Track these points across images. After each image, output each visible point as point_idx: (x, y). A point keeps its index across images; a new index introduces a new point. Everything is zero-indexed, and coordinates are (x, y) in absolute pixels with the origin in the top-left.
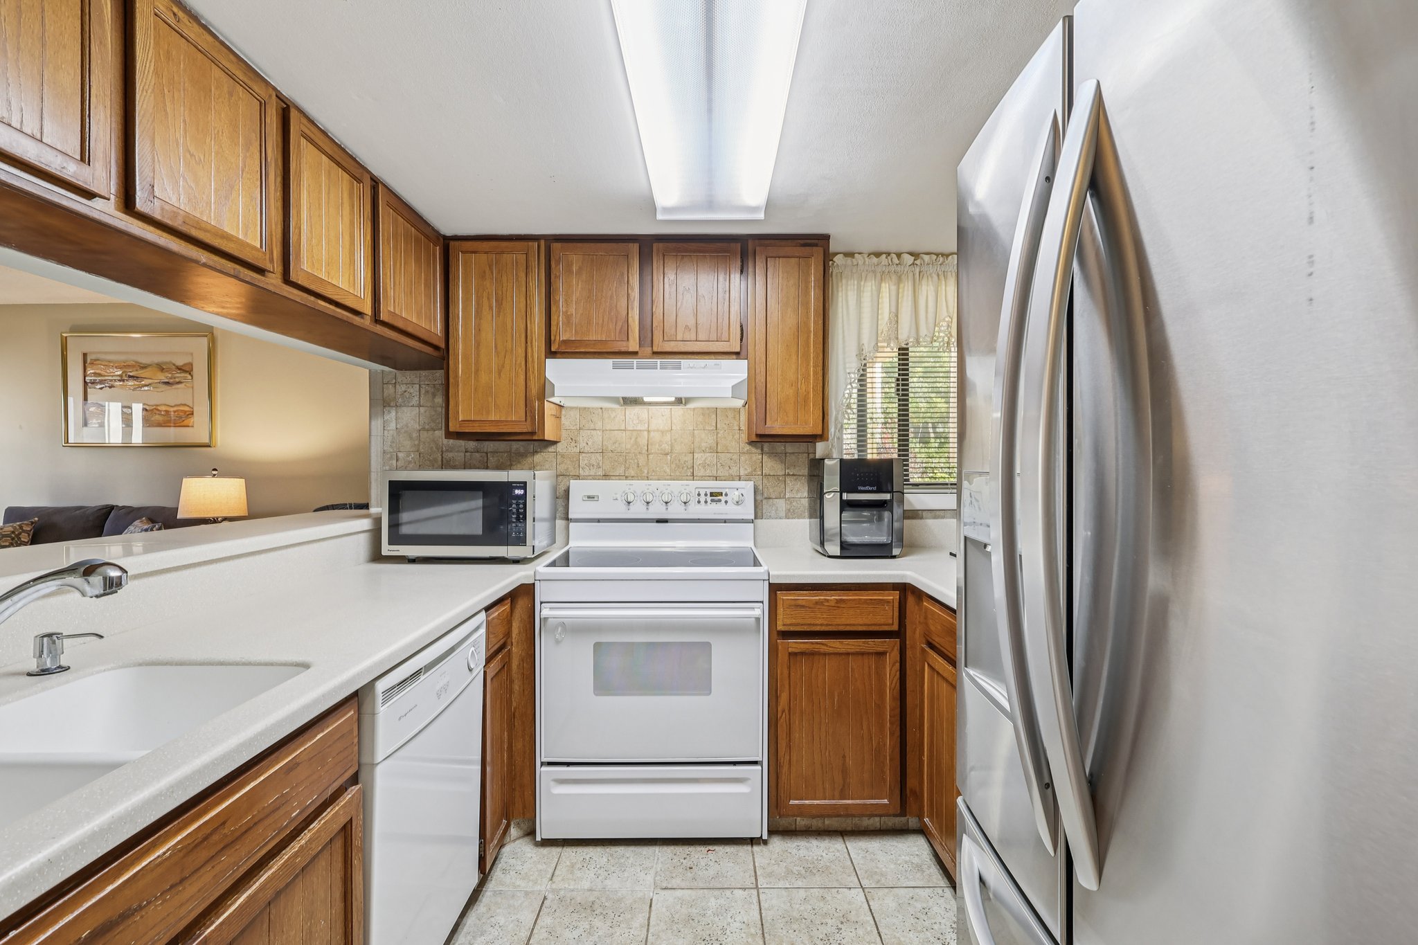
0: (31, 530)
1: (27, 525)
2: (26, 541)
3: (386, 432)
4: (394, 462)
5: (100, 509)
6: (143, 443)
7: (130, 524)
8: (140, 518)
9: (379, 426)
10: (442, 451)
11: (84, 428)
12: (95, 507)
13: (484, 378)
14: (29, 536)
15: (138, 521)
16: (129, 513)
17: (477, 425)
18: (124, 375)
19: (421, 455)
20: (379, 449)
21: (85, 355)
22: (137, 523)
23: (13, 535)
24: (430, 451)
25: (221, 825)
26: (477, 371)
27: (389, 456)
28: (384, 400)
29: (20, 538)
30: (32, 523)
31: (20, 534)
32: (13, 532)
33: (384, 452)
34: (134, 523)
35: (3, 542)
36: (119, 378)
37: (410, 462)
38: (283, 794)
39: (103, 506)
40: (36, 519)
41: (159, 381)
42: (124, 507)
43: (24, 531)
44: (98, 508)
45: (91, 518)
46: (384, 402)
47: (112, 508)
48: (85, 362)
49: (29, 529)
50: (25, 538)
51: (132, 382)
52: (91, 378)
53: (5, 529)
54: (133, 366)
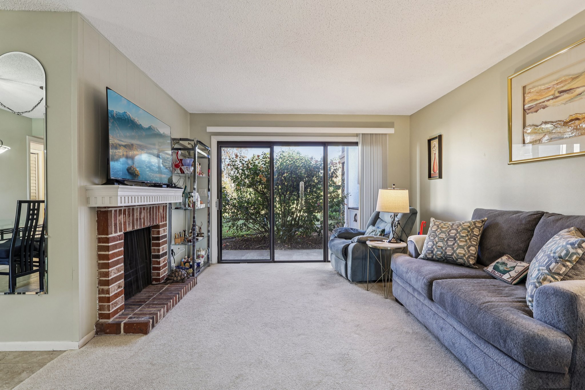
0: (481, 227)
1: (479, 222)
2: (477, 234)
5: (532, 215)
6: (580, 152)
7: (556, 233)
8: (568, 227)
12: (528, 213)
14: (480, 230)
15: (566, 230)
16: (558, 220)
18: (556, 93)
21: (524, 88)
22: (563, 232)
23: (469, 229)
29: (473, 232)
30: (483, 221)
31: (473, 229)
32: (469, 227)
34: (561, 232)
35: (463, 233)
36: (551, 97)
39: (535, 212)
40: (486, 218)
42: (553, 214)
43: (476, 227)
44: (530, 214)
45: (523, 222)
47: (542, 214)
48: (524, 93)
49: (480, 226)
50: (476, 232)
51: (566, 96)
52: (529, 105)
53: (465, 224)
54: (565, 81)
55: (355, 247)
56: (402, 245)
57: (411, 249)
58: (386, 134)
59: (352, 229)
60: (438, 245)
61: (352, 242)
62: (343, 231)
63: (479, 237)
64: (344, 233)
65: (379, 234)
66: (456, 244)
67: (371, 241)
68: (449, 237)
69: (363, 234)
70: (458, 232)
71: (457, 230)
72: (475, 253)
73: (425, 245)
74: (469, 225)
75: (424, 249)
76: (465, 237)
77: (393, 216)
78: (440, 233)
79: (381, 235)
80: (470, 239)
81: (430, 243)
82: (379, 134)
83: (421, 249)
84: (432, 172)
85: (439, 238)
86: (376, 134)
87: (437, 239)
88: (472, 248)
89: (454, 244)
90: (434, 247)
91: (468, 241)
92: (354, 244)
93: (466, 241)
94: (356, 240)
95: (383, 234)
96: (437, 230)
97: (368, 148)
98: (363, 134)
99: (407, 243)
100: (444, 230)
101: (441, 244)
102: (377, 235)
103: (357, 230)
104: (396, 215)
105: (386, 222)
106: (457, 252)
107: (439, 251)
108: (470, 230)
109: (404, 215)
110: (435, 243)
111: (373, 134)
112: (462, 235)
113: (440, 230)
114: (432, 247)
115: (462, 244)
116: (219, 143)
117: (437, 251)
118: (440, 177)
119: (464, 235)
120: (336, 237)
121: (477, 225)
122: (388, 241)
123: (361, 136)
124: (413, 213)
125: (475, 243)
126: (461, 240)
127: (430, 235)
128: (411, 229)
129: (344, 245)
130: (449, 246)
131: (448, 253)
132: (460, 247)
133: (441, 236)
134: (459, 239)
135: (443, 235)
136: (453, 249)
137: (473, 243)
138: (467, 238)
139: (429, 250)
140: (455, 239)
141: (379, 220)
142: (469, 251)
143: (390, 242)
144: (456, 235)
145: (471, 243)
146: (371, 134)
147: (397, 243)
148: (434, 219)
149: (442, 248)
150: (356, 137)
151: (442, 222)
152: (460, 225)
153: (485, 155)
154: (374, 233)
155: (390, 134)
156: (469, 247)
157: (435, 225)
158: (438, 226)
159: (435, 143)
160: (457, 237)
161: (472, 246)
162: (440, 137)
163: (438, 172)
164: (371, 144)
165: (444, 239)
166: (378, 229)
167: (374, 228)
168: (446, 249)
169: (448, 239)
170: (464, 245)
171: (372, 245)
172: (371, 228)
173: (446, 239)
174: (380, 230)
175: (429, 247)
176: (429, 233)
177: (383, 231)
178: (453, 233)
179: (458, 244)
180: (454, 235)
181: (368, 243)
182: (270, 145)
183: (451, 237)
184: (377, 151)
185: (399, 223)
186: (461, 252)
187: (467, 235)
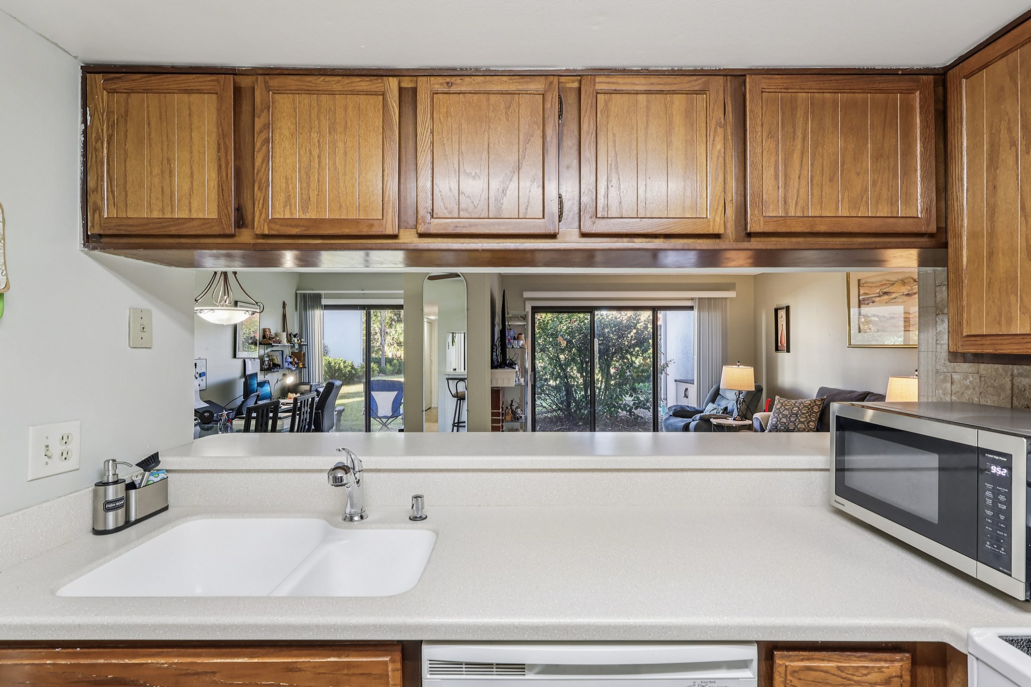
0: (821, 404)
1: (819, 401)
2: (817, 411)
3: (939, 346)
4: (949, 385)
5: (860, 395)
9: (930, 340)
10: (1012, 375)
11: (859, 334)
13: (1002, 263)
14: (819, 408)
17: (988, 342)
18: (881, 292)
19: (982, 379)
20: (930, 368)
21: (859, 281)
24: (994, 374)
25: (212, 672)
26: (991, 254)
27: (942, 377)
28: (936, 307)
29: (813, 409)
30: (822, 400)
31: (813, 406)
32: (810, 405)
33: (937, 372)
35: (804, 410)
36: (878, 295)
37: (967, 387)
38: (279, 684)
39: (862, 392)
40: (825, 397)
41: (902, 294)
43: (816, 405)
46: (937, 309)
47: (868, 394)
48: (859, 286)
49: (819, 404)
50: (816, 409)
51: (886, 297)
52: (863, 297)
53: (807, 402)
54: (886, 284)
55: (697, 425)
56: (748, 422)
57: (756, 425)
58: (726, 299)
59: (688, 406)
60: (781, 421)
61: (693, 421)
62: (679, 409)
63: (818, 414)
64: (679, 411)
65: (721, 412)
66: (797, 420)
67: (714, 418)
68: (792, 414)
69: (702, 412)
70: (799, 409)
71: (799, 408)
72: (814, 428)
73: (770, 421)
74: (810, 403)
75: (769, 425)
76: (806, 413)
77: (737, 393)
78: (784, 410)
79: (723, 413)
80: (809, 415)
81: (775, 419)
82: (719, 298)
83: (766, 425)
84: (779, 344)
85: (783, 414)
86: (714, 298)
87: (781, 415)
88: (812, 423)
89: (796, 420)
90: (778, 423)
91: (808, 417)
92: (696, 422)
93: (806, 417)
94: (698, 418)
95: (725, 412)
96: (781, 407)
97: (705, 315)
98: (699, 298)
99: (752, 421)
100: (787, 407)
101: (784, 420)
102: (719, 413)
103: (694, 408)
104: (740, 392)
105: (728, 399)
106: (798, 427)
107: (783, 427)
108: (810, 408)
109: (749, 393)
110: (779, 419)
111: (711, 298)
112: (803, 412)
113: (784, 407)
114: (776, 423)
115: (802, 420)
116: (533, 308)
117: (781, 426)
118: (788, 351)
119: (805, 412)
120: (671, 416)
121: (817, 403)
122: (732, 419)
123: (697, 300)
124: (759, 389)
125: (814, 419)
126: (802, 416)
127: (775, 412)
128: (756, 407)
129: (684, 423)
130: (791, 422)
131: (790, 428)
132: (800, 422)
133: (785, 413)
134: (800, 415)
135: (786, 412)
136: (795, 424)
137: (812, 418)
138: (807, 415)
139: (773, 426)
140: (797, 416)
141: (719, 397)
142: (808, 426)
143: (734, 419)
144: (798, 412)
145: (811, 419)
146: (709, 299)
147: (742, 420)
148: (779, 397)
149: (785, 423)
150: (691, 301)
151: (786, 400)
152: (802, 403)
153: (829, 334)
154: (715, 411)
155: (731, 299)
156: (809, 422)
157: (779, 402)
158: (782, 404)
159: (782, 314)
160: (799, 414)
161: (812, 422)
162: (788, 309)
163: (785, 345)
164: (709, 308)
165: (787, 416)
166: (719, 407)
167: (715, 406)
168: (789, 424)
169: (791, 416)
170: (805, 421)
171: (717, 423)
172: (711, 406)
173: (789, 416)
174: (722, 408)
175: (773, 423)
176: (773, 410)
177: (726, 409)
178: (795, 410)
179: (799, 420)
180: (796, 412)
181: (712, 420)
182: (591, 310)
183: (793, 414)
184: (715, 318)
185: (744, 401)
186: (801, 426)
187: (808, 413)
